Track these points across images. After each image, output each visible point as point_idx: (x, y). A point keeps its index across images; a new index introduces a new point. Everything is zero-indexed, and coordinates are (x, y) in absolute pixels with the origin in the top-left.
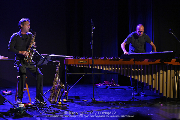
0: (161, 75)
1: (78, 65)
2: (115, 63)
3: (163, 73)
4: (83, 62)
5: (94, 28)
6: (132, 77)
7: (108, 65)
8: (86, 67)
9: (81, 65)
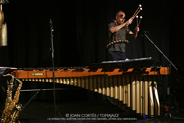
0: (134, 86)
1: (31, 79)
2: (79, 74)
3: (136, 84)
4: (38, 74)
5: (53, 30)
6: (95, 90)
7: (70, 77)
8: (41, 81)
9: (35, 79)
